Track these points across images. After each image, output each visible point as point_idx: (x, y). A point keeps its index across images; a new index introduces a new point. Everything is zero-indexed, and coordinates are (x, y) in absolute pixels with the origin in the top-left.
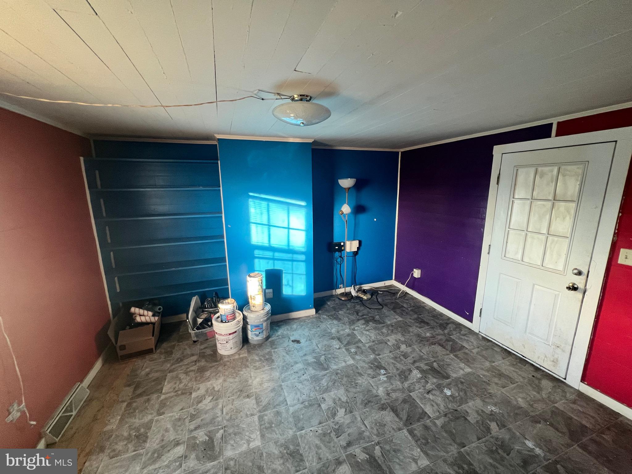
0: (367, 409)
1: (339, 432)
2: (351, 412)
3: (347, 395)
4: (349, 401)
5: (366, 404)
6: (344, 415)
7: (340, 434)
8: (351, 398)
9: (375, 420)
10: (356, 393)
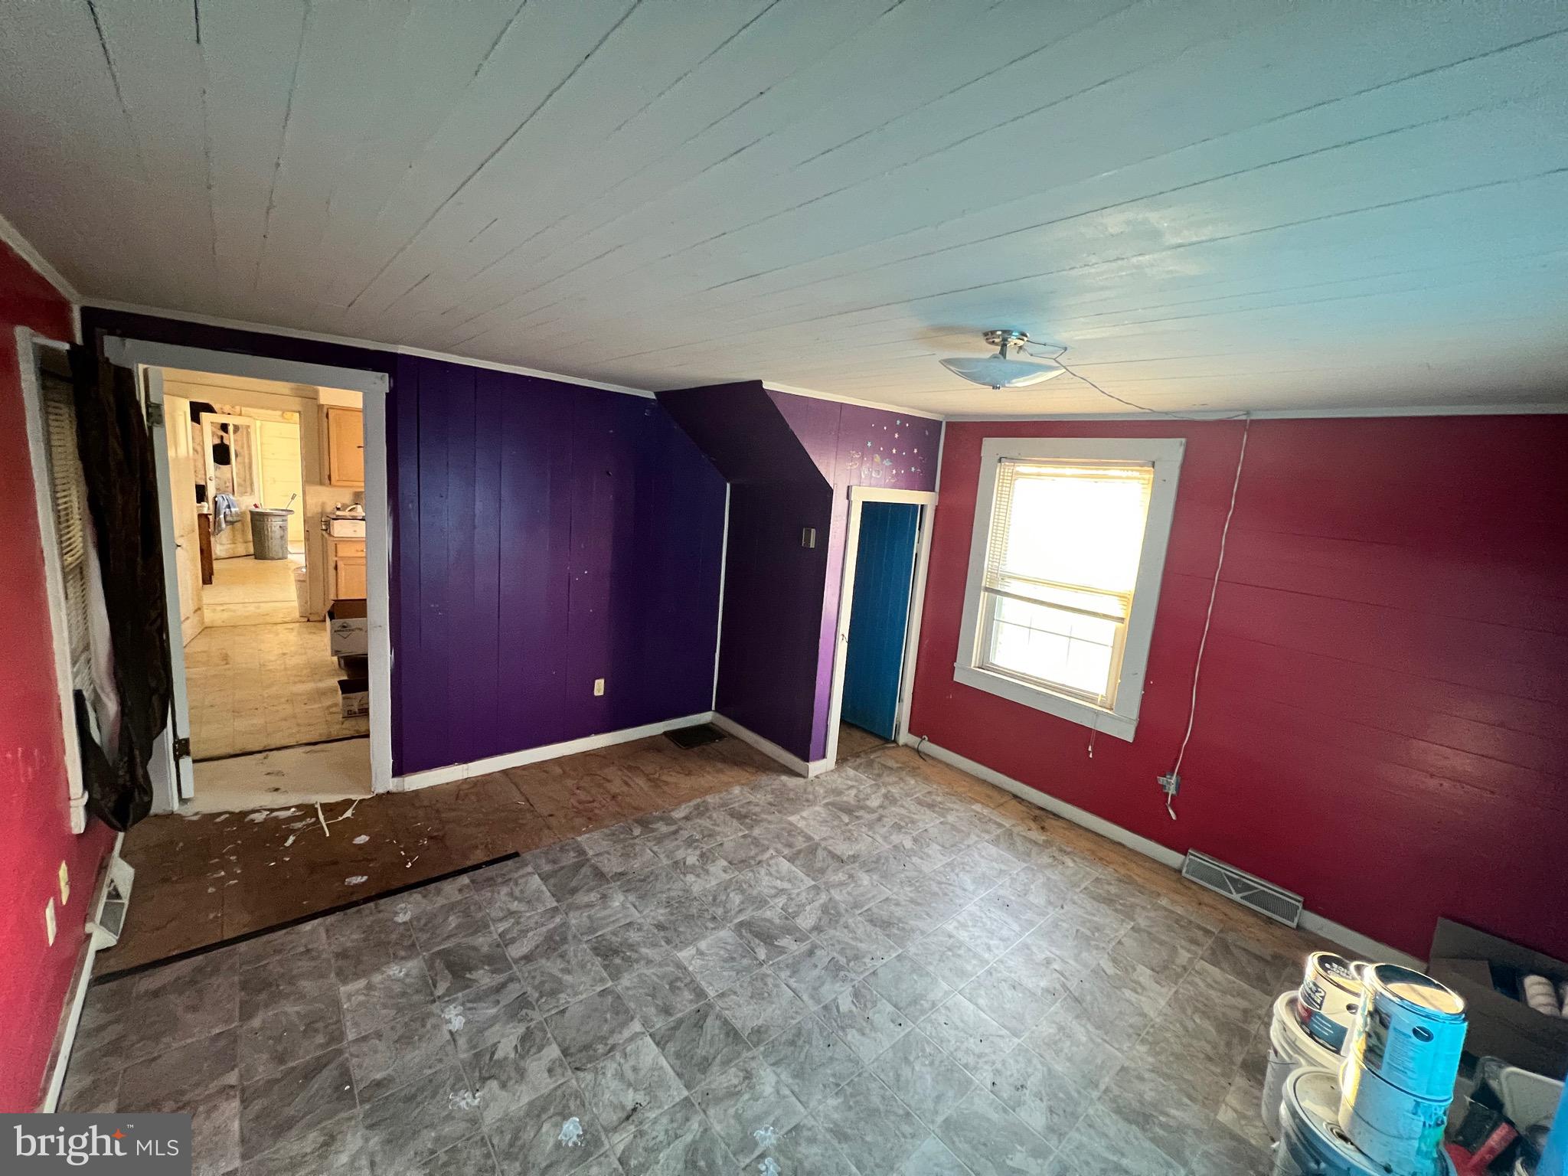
0: (794, 1022)
1: (836, 967)
2: (825, 1008)
3: (850, 1048)
4: (841, 1033)
5: (799, 1034)
6: (836, 998)
7: (832, 964)
8: (837, 1042)
9: (772, 1003)
10: (831, 1059)
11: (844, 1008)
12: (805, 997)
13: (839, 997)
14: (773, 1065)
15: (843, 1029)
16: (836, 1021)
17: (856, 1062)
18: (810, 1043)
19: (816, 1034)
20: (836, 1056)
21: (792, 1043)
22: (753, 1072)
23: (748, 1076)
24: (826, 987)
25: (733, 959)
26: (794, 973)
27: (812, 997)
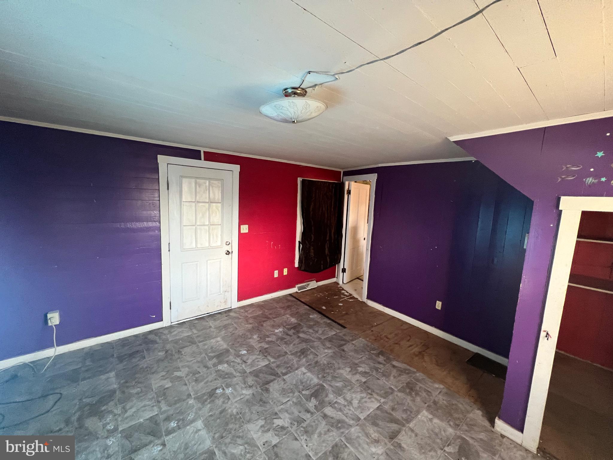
0: (270, 402)
1: (300, 421)
2: (276, 414)
3: (256, 420)
4: (263, 418)
5: (264, 402)
6: (281, 419)
7: (302, 419)
8: (259, 416)
9: (280, 395)
10: (252, 413)
11: (275, 421)
12: (282, 406)
13: (282, 420)
14: (253, 394)
15: (265, 419)
16: (269, 416)
17: (249, 421)
18: (260, 406)
19: (263, 408)
20: (253, 414)
21: (261, 400)
22: (251, 388)
23: (250, 387)
24: (287, 415)
25: (302, 383)
26: (296, 404)
27: (282, 409)
